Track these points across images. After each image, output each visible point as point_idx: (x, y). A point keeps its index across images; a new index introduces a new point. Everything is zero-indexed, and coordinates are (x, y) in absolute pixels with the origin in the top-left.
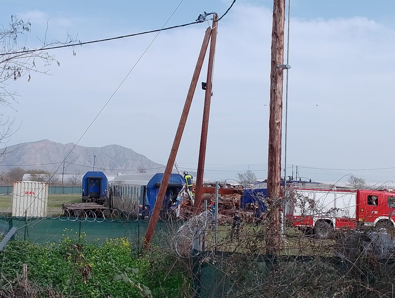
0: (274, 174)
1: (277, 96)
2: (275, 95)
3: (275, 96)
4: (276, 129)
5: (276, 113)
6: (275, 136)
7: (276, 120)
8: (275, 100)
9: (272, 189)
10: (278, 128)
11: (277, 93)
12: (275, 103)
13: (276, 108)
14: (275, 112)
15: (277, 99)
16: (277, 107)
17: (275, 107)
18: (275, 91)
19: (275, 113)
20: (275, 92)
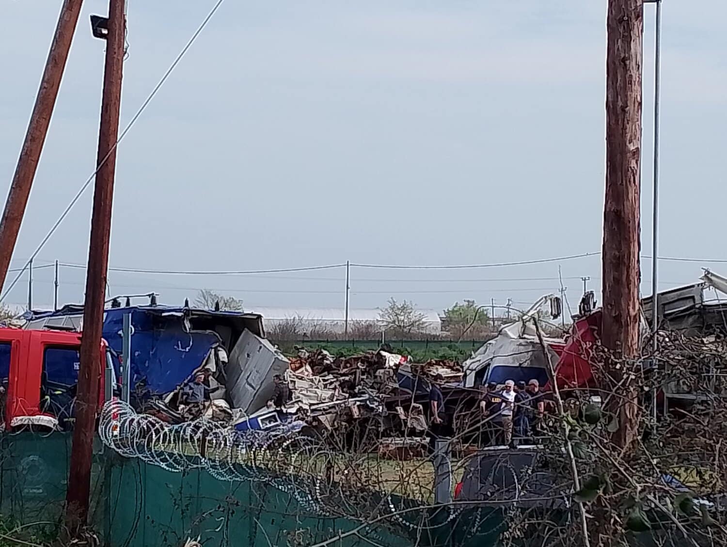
0: (626, 290)
1: (631, 76)
2: (626, 73)
3: (627, 76)
4: (631, 167)
5: (630, 123)
6: (627, 188)
7: (630, 143)
8: (628, 88)
9: (621, 333)
10: (633, 164)
11: (631, 68)
12: (626, 96)
13: (629, 110)
14: (625, 120)
15: (631, 84)
16: (633, 105)
17: (627, 107)
18: (628, 62)
19: (626, 122)
20: (625, 65)
